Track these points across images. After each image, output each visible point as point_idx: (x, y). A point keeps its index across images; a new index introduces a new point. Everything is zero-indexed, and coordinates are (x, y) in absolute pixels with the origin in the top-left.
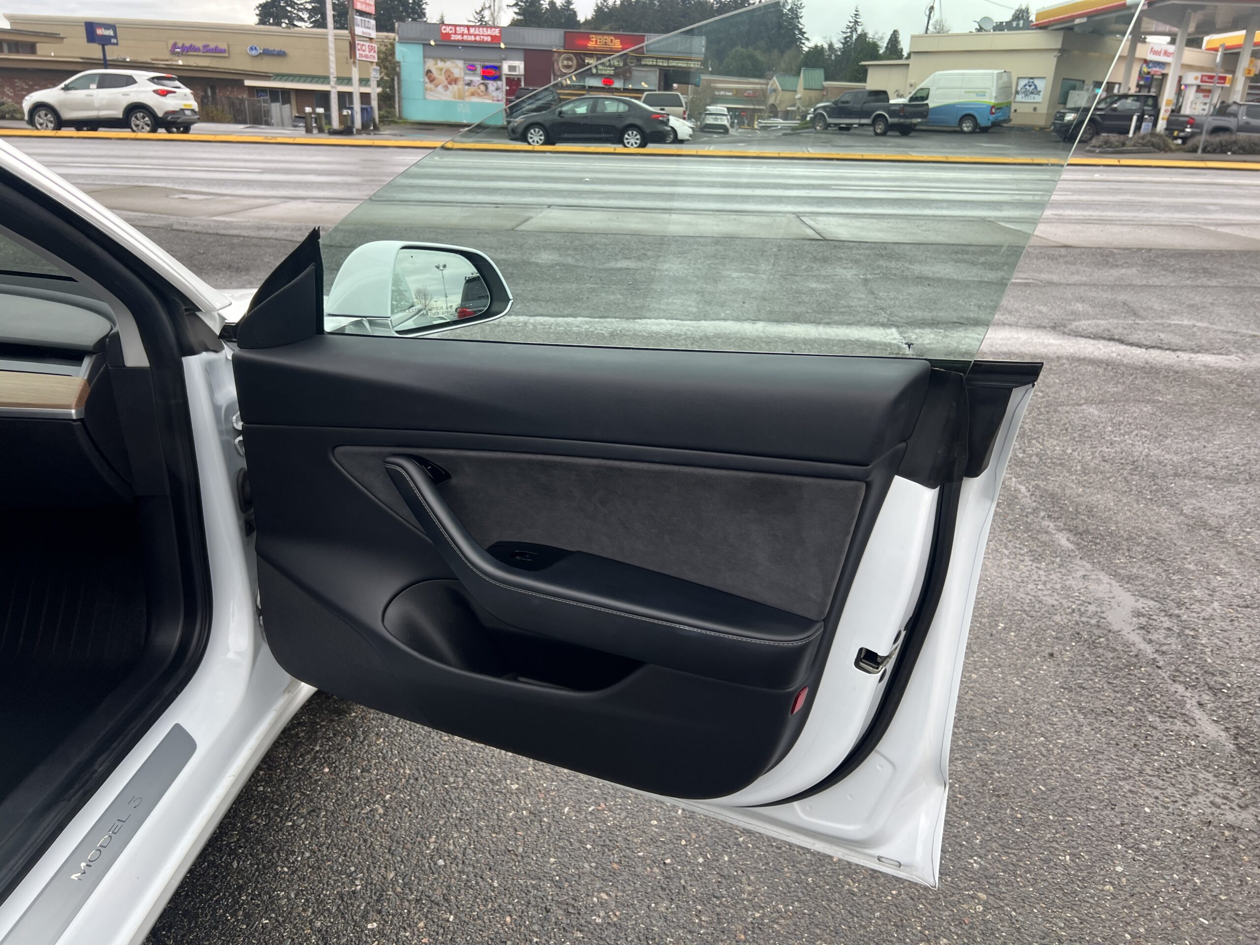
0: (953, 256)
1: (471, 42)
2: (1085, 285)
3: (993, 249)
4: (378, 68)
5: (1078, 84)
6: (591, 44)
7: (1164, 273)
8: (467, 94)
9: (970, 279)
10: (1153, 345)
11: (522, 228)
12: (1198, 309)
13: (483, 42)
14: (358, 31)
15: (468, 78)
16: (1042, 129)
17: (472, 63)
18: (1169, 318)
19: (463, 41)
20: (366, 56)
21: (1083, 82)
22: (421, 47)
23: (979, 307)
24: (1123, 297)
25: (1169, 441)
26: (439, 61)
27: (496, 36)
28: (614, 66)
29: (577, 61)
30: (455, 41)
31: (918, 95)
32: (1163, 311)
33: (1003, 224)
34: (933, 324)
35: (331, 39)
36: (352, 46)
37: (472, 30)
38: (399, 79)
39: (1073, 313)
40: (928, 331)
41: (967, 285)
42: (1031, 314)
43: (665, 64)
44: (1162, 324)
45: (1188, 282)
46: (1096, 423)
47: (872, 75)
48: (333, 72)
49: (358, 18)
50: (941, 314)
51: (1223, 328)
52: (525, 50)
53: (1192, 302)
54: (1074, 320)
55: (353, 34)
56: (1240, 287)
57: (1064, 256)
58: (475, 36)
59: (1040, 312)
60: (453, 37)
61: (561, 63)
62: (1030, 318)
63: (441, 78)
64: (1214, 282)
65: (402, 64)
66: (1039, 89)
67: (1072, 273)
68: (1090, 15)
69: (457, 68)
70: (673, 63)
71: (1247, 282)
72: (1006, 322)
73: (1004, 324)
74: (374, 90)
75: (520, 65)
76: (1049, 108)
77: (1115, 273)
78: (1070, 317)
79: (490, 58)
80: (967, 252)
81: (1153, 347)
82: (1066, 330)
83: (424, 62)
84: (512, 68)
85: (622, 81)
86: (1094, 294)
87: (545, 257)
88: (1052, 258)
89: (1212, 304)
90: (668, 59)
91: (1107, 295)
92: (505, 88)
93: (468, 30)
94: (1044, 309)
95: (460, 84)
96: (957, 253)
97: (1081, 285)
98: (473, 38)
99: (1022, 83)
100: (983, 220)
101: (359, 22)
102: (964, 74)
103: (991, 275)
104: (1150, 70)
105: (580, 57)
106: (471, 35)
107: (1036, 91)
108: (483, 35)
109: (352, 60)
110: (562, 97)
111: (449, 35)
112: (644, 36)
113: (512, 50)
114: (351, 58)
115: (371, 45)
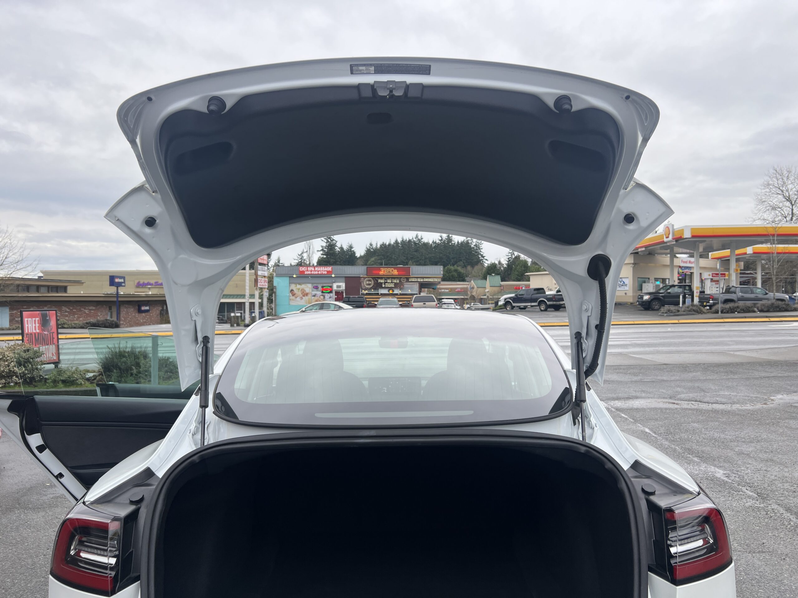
1: (315, 274)
2: (679, 380)
3: (632, 367)
4: (267, 291)
5: (647, 280)
6: (381, 273)
7: (713, 374)
8: (313, 301)
9: (626, 380)
10: (714, 402)
12: (731, 388)
13: (322, 274)
14: (260, 273)
15: (314, 293)
16: (631, 303)
17: (315, 285)
18: (719, 392)
19: (311, 274)
20: (263, 285)
21: (649, 279)
22: (288, 278)
23: (635, 391)
24: (696, 385)
25: (727, 432)
26: (298, 285)
27: (329, 271)
28: (394, 283)
29: (374, 281)
30: (307, 274)
32: (716, 389)
33: (631, 355)
34: (618, 399)
35: (247, 276)
36: (256, 281)
37: (316, 269)
38: (275, 295)
39: (677, 392)
40: (617, 402)
41: (626, 383)
42: (659, 393)
43: (422, 281)
44: (716, 394)
45: (725, 377)
46: (698, 429)
47: (532, 279)
48: (247, 293)
49: (260, 267)
50: (620, 395)
51: (743, 395)
52: (345, 277)
53: (728, 385)
54: (678, 395)
55: (257, 274)
56: (748, 378)
57: (666, 369)
58: (318, 271)
59: (663, 392)
60: (306, 273)
61: (365, 283)
62: (659, 395)
63: (299, 293)
64: (736, 377)
65: (277, 287)
66: (626, 283)
67: (672, 376)
68: (646, 247)
69: (308, 288)
70: (426, 280)
71: (751, 376)
72: (649, 397)
73: (649, 398)
74: (265, 300)
75: (343, 285)
76: (633, 292)
77: (691, 375)
78: (676, 394)
79: (326, 282)
80: (621, 369)
82: (676, 398)
83: (290, 286)
84: (338, 287)
85: (399, 290)
86: (684, 384)
89: (737, 385)
90: (423, 278)
91: (690, 384)
92: (335, 297)
93: (315, 268)
94: (664, 391)
95: (310, 296)
96: (616, 369)
97: (677, 380)
98: (317, 273)
100: (620, 354)
101: (260, 269)
103: (635, 378)
104: (683, 271)
105: (375, 279)
106: (316, 271)
107: (624, 284)
108: (322, 271)
109: (255, 288)
110: (367, 300)
111: (303, 272)
112: (410, 267)
113: (338, 278)
114: (255, 287)
115: (265, 279)
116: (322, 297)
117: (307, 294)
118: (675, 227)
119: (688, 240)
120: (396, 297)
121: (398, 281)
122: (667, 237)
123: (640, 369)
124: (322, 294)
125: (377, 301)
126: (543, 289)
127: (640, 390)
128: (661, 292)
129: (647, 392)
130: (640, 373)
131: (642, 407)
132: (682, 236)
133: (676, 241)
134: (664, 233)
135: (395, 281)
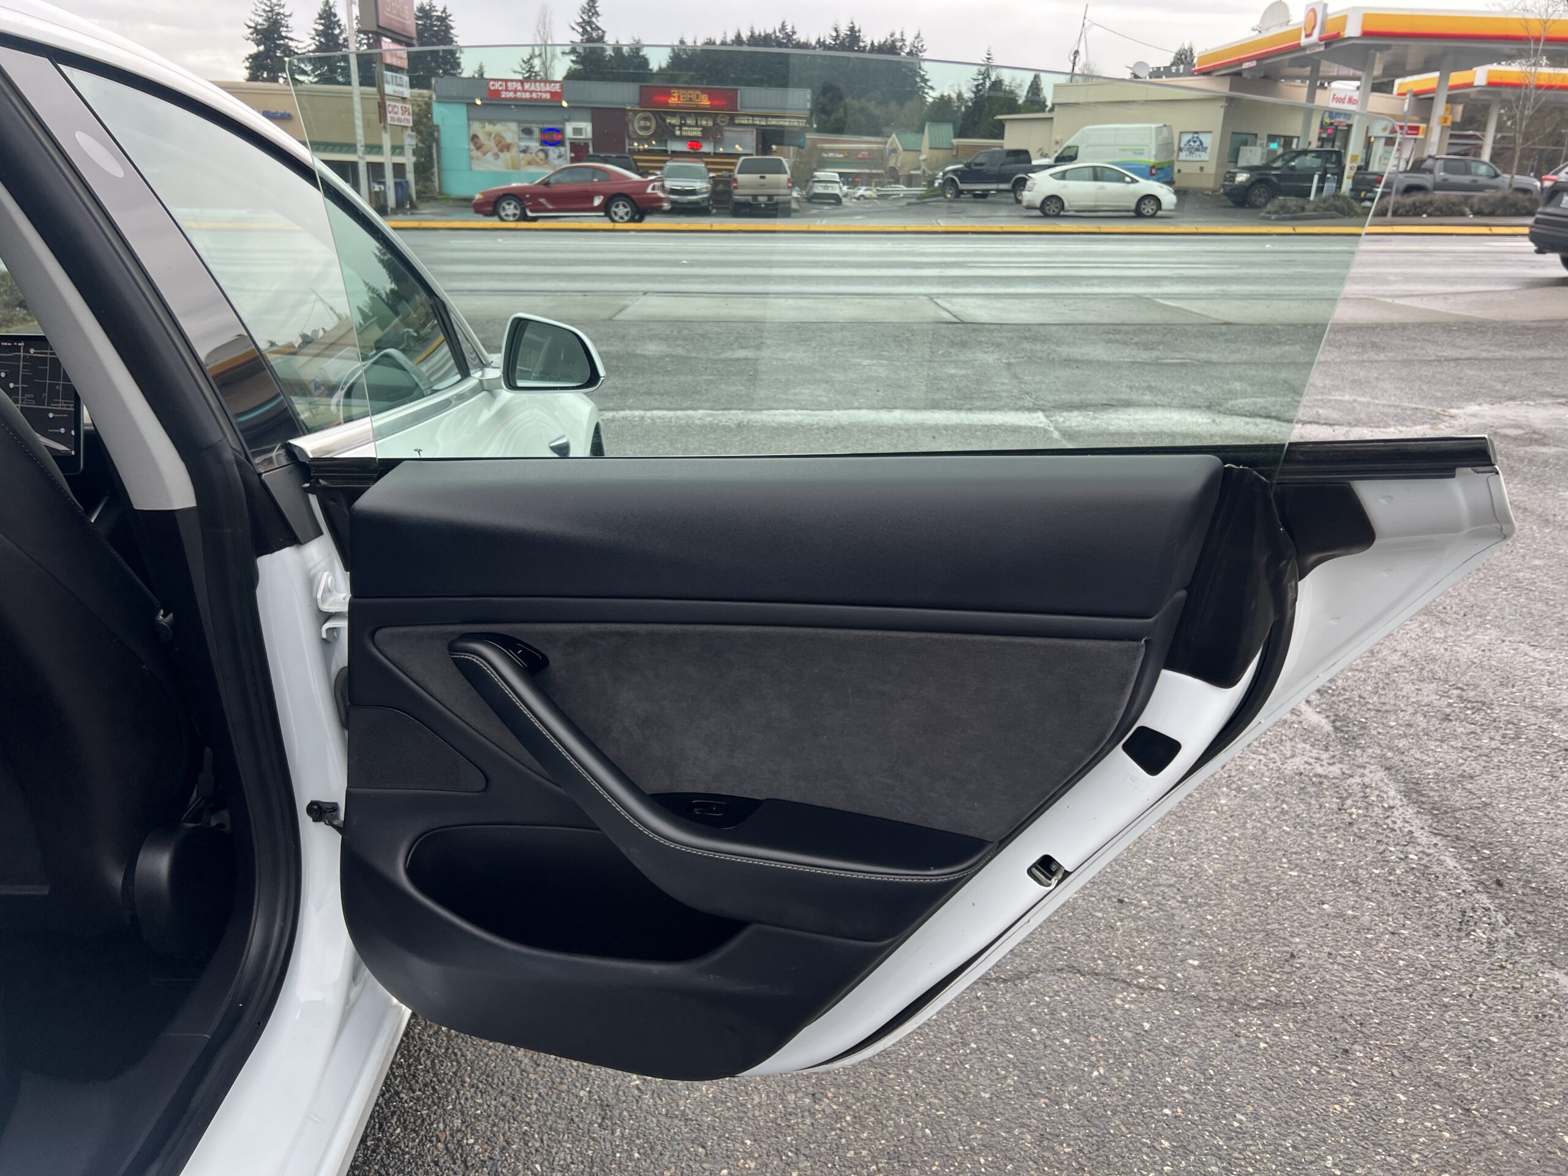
0: (1104, 336)
1: (526, 100)
2: (1246, 363)
3: (1148, 328)
4: (414, 134)
5: (1250, 139)
6: (673, 101)
7: (1330, 348)
8: (523, 163)
9: (1122, 360)
10: (1311, 420)
11: (620, 317)
12: (1361, 384)
13: (540, 100)
14: (389, 89)
15: (523, 144)
16: (1209, 191)
17: (527, 125)
18: (1330, 394)
19: (516, 99)
20: (399, 120)
21: (1256, 135)
22: (464, 108)
23: (1131, 388)
24: (1284, 374)
26: (487, 124)
27: (556, 93)
28: (702, 126)
29: (657, 122)
30: (506, 99)
31: (1065, 154)
32: (1324, 387)
33: (1161, 301)
34: (1082, 406)
35: (357, 99)
36: (382, 108)
37: (527, 86)
38: (438, 146)
39: (1230, 392)
40: (1075, 413)
41: (1118, 366)
42: (1186, 395)
43: (764, 123)
44: (1322, 400)
45: (1355, 357)
47: (1009, 129)
48: (360, 138)
49: (388, 74)
50: (1090, 396)
51: (1385, 402)
52: (593, 109)
53: (1356, 378)
54: (1231, 399)
55: (382, 93)
56: (1410, 361)
57: (1225, 334)
58: (531, 92)
59: (1195, 392)
60: (504, 95)
61: (637, 125)
62: (1185, 398)
63: (490, 144)
64: (1382, 357)
65: (441, 128)
66: (1205, 145)
67: (1233, 352)
68: (1259, 58)
69: (510, 131)
70: (773, 122)
71: (1417, 355)
72: (1158, 403)
73: (1156, 405)
74: (408, 160)
75: (587, 128)
76: (1217, 167)
77: (1278, 350)
78: (1227, 397)
79: (550, 119)
80: (1119, 332)
81: (1310, 423)
82: (1221, 409)
83: (469, 126)
84: (577, 131)
85: (712, 144)
86: (1253, 372)
87: (652, 348)
88: (1212, 336)
89: (1377, 379)
90: (766, 117)
91: (1268, 374)
92: (569, 155)
93: (523, 86)
94: (1200, 389)
95: (514, 151)
96: (1108, 333)
97: (1241, 363)
98: (528, 95)
99: (1186, 138)
100: (1138, 297)
101: (389, 79)
102: (1117, 129)
103: (1145, 356)
104: (1332, 121)
105: (660, 116)
106: (526, 91)
107: (1201, 148)
108: (540, 91)
109: (382, 125)
110: (639, 164)
111: (498, 92)
112: (737, 90)
113: (576, 110)
114: (380, 122)
115: (404, 105)
116: (541, 155)
117: (507, 147)
118: (1330, 11)
119: (1351, 42)
120: (705, 160)
121: (710, 123)
122: (1308, 36)
123: (1164, 335)
124: (541, 148)
125: (661, 168)
126: (1026, 152)
127: (1143, 384)
128: (1275, 165)
129: (1159, 390)
130: (1160, 343)
131: (1128, 429)
132: (1342, 33)
133: (1327, 45)
134: (1302, 25)
135: (704, 123)
